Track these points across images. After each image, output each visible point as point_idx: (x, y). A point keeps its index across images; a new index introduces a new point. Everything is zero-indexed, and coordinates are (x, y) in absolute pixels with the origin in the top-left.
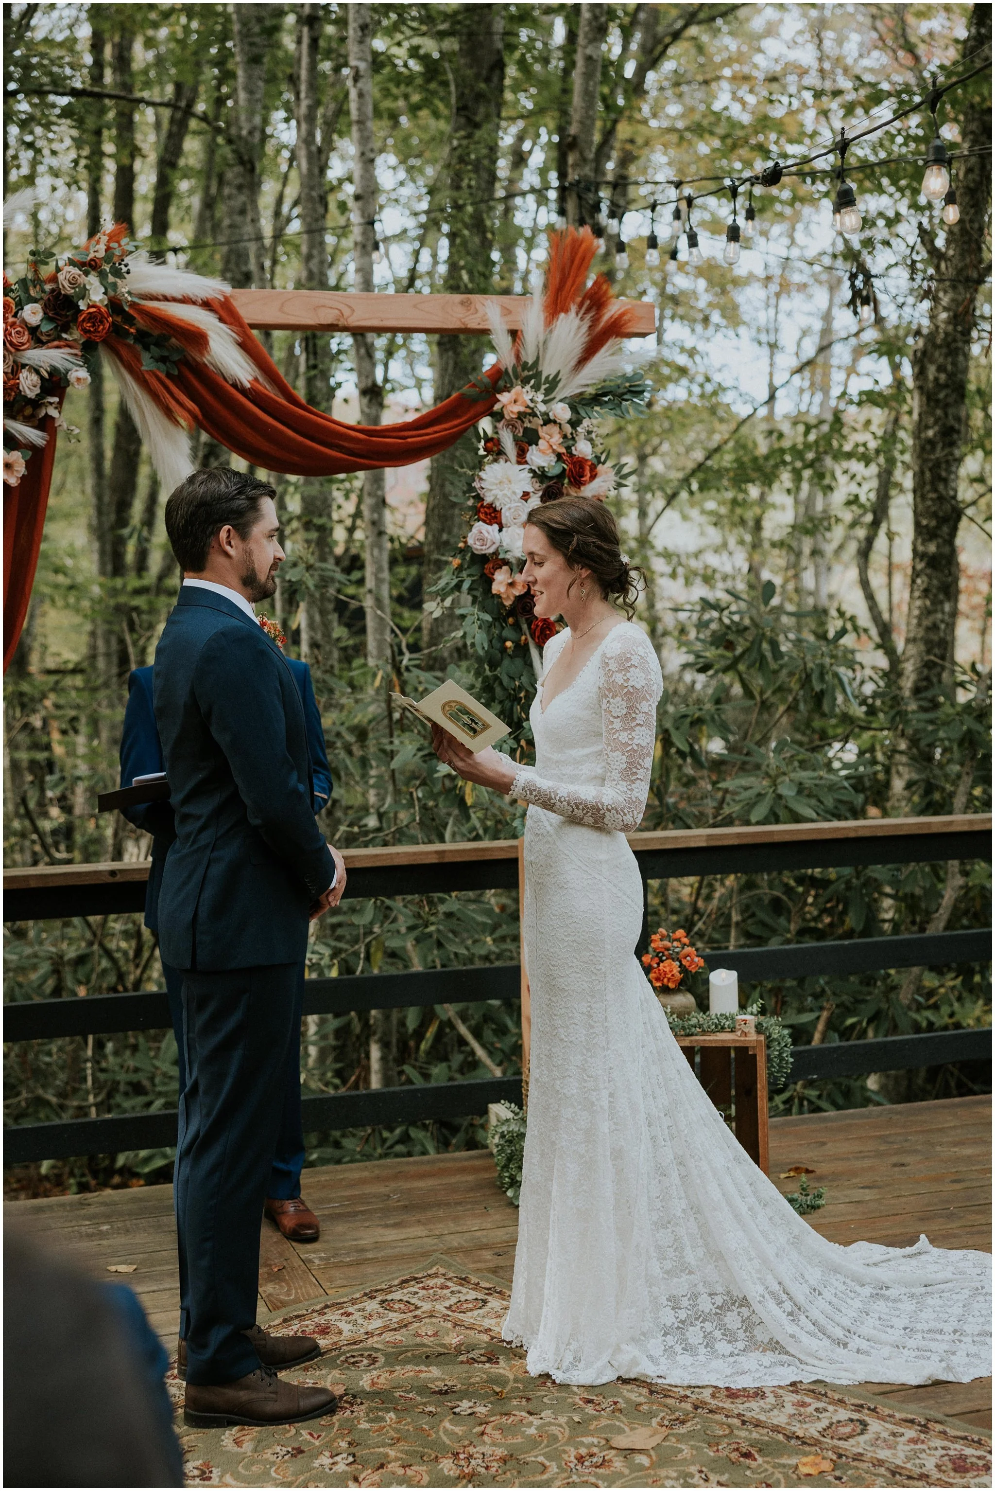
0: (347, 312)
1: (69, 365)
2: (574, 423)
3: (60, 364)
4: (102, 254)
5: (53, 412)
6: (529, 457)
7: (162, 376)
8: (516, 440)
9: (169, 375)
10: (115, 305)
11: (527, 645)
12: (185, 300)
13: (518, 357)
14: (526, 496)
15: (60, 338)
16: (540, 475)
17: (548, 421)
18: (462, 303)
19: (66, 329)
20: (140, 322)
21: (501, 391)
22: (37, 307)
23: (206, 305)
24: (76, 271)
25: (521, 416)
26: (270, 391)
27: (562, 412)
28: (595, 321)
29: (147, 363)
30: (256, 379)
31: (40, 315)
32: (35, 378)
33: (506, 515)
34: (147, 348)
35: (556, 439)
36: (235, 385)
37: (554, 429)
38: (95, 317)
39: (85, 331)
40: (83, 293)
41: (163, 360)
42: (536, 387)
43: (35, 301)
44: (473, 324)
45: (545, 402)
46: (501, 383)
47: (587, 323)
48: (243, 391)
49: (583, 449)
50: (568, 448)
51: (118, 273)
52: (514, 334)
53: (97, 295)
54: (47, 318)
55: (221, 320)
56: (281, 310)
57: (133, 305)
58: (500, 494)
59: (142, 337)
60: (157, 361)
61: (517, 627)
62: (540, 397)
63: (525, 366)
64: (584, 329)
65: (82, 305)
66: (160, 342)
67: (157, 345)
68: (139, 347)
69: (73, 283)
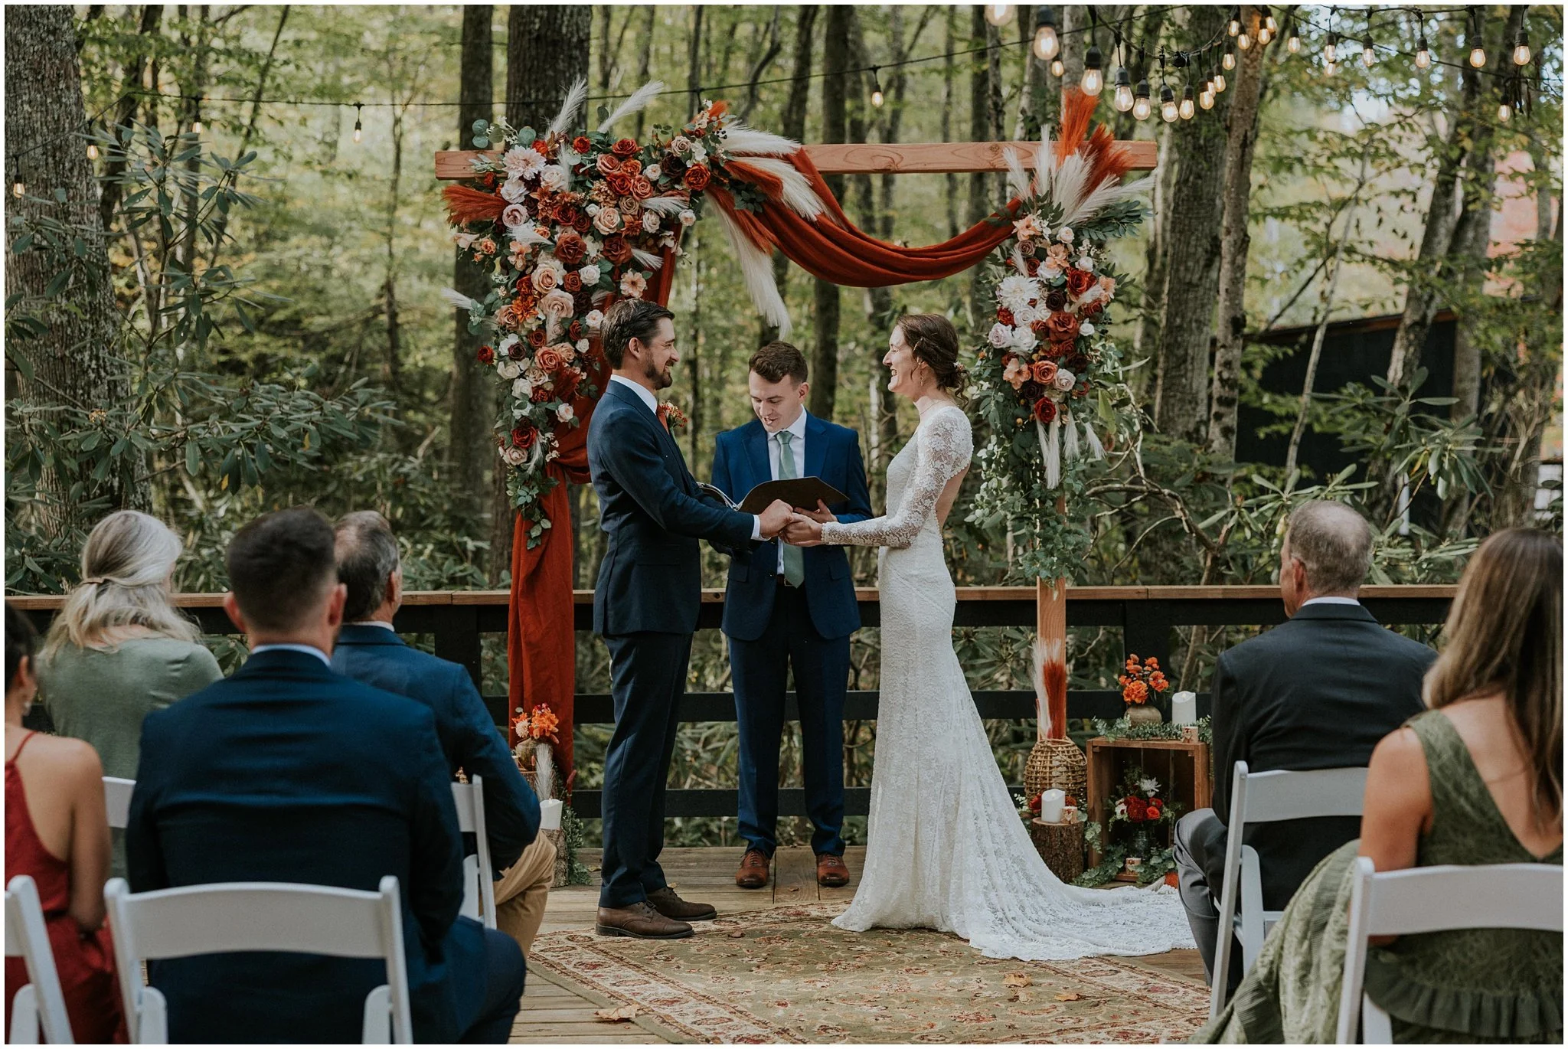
0: (897, 159)
1: (678, 209)
2: (1077, 243)
3: (673, 209)
4: (705, 126)
5: (670, 243)
6: (1039, 271)
7: (751, 214)
8: (1027, 259)
9: (756, 214)
10: (714, 162)
11: (1034, 422)
12: (769, 156)
13: (1034, 191)
14: (1033, 303)
15: (673, 189)
16: (1047, 285)
17: (1055, 242)
18: (991, 149)
19: (678, 182)
20: (734, 175)
21: (1018, 219)
22: (657, 166)
23: (786, 158)
24: (684, 139)
25: (1033, 238)
26: (832, 222)
27: (1066, 234)
28: (1097, 161)
29: (739, 204)
30: (823, 214)
31: (659, 172)
32: (654, 218)
33: (1017, 318)
34: (739, 193)
35: (1062, 255)
36: (805, 219)
37: (1060, 248)
38: (698, 173)
39: (690, 184)
40: (690, 155)
41: (752, 201)
42: (1044, 216)
43: (656, 162)
44: (999, 166)
45: (1051, 228)
46: (1020, 212)
47: (1091, 161)
48: (811, 223)
49: (1086, 263)
50: (1072, 265)
51: (716, 139)
52: (1031, 173)
53: (700, 155)
54: (664, 174)
55: (797, 169)
56: (845, 160)
57: (728, 162)
58: (1013, 301)
59: (735, 184)
60: (747, 202)
61: (1027, 407)
62: (1046, 223)
63: (1038, 199)
64: (1087, 168)
65: (689, 164)
66: (749, 189)
67: (747, 190)
68: (733, 192)
69: (682, 148)
